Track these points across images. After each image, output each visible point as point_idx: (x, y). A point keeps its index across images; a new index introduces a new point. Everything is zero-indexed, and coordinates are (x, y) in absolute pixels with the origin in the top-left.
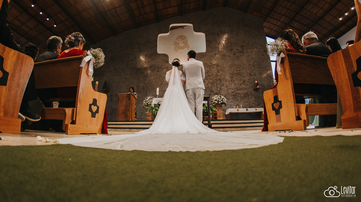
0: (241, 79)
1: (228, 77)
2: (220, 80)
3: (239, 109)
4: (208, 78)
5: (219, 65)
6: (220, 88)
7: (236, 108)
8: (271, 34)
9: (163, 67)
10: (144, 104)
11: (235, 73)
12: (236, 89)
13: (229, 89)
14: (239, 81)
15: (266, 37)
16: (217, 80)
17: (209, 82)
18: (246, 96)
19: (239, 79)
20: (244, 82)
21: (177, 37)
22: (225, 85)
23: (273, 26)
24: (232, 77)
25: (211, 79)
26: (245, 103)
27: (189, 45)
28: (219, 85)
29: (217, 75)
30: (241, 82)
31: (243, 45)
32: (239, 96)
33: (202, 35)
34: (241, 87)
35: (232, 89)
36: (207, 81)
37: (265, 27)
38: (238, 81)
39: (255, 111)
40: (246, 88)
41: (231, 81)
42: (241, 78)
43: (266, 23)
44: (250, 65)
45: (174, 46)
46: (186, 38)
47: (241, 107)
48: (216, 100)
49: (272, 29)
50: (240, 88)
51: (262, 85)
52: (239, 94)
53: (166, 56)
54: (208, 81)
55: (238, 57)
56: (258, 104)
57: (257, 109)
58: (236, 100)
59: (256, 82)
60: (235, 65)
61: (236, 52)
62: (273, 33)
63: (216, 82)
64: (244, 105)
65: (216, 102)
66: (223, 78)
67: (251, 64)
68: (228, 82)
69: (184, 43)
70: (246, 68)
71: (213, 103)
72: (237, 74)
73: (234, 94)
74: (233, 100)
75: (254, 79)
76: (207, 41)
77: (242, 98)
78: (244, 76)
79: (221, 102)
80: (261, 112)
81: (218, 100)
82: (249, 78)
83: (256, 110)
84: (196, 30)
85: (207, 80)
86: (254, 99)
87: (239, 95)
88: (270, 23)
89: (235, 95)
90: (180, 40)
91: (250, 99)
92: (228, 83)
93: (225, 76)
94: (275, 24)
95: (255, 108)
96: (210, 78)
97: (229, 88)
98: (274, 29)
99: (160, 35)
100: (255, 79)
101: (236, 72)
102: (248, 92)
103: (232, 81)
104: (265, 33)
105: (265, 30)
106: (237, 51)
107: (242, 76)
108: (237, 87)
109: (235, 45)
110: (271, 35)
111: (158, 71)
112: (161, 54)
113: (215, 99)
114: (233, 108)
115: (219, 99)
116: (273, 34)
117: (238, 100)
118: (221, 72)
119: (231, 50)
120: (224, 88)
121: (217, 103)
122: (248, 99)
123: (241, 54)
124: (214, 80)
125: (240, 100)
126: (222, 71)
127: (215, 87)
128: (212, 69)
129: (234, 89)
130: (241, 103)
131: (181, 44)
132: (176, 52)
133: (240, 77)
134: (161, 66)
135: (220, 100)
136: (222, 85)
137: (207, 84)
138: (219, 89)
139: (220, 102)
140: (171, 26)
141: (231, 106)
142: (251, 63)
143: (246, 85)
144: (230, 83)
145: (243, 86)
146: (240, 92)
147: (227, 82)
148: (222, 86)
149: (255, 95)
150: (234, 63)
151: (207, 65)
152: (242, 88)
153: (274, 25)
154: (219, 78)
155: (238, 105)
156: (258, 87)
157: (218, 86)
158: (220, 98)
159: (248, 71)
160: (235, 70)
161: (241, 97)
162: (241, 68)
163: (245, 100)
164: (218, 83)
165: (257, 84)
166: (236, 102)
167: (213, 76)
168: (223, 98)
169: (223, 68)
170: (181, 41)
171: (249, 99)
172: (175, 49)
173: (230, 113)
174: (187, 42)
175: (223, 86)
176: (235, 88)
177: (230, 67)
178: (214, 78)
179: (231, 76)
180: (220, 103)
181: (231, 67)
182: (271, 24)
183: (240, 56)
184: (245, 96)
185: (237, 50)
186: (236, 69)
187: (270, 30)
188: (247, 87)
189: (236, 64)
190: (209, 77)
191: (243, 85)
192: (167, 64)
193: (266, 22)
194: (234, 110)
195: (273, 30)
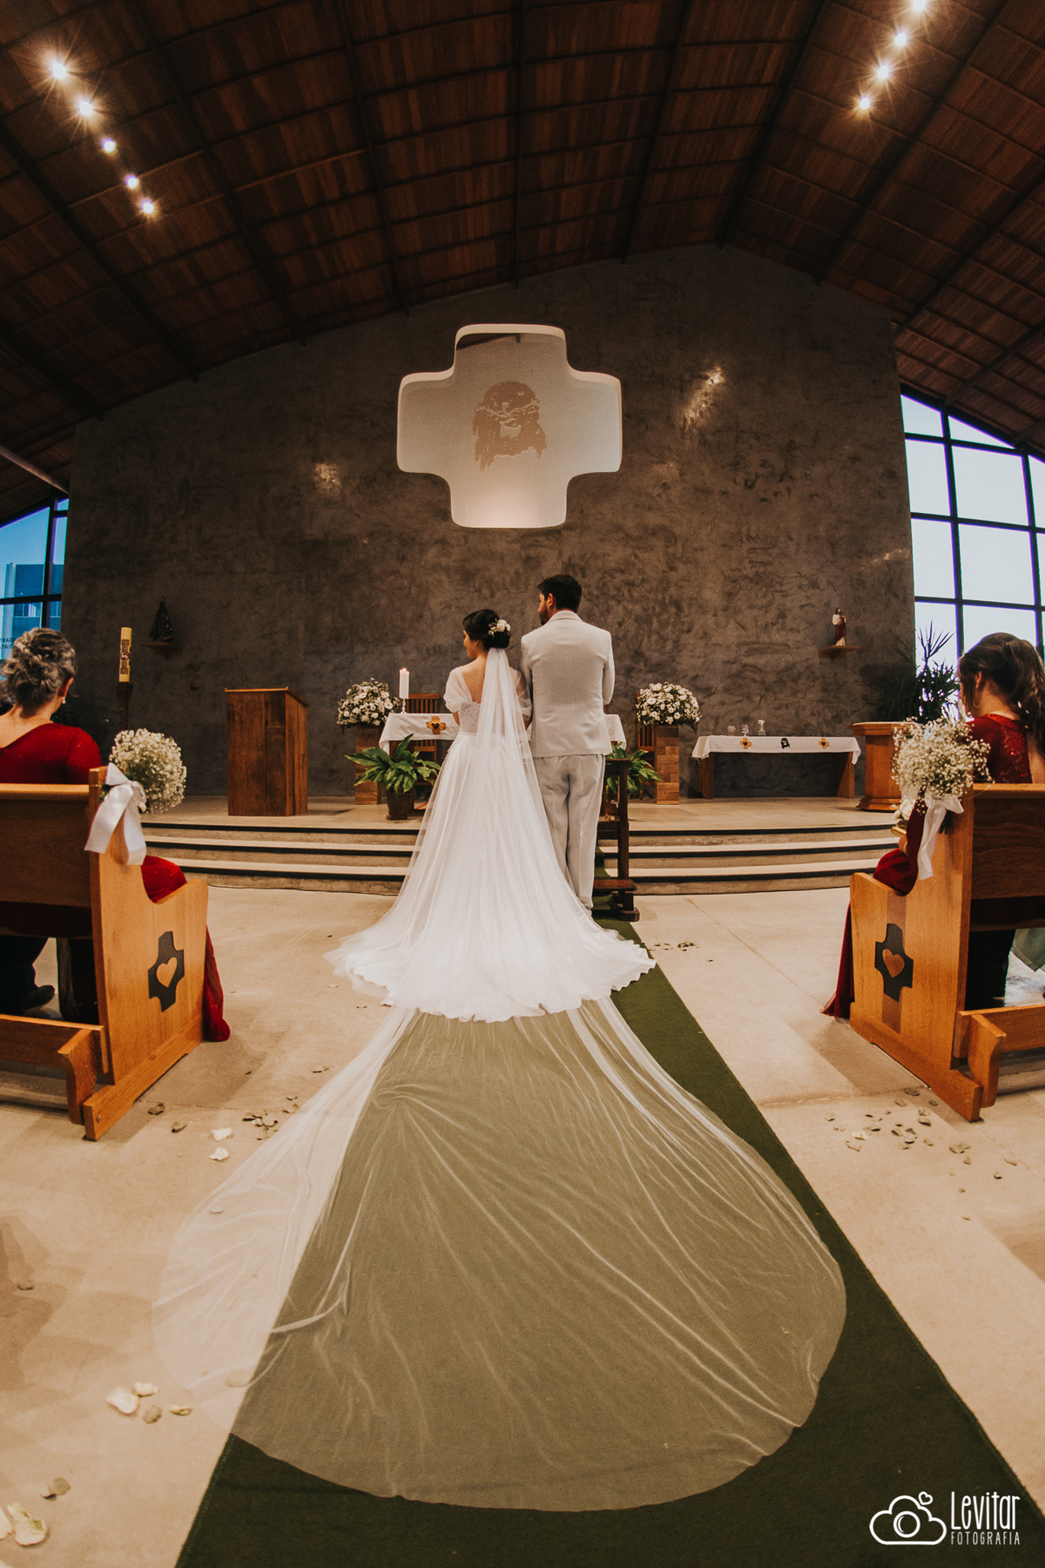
0: (770, 604)
1: (712, 595)
2: (678, 605)
3: (751, 739)
4: (626, 593)
5: (674, 536)
6: (676, 642)
7: (738, 733)
8: (926, 385)
9: (426, 537)
10: (343, 718)
11: (745, 572)
12: (745, 648)
13: (715, 645)
14: (763, 611)
15: (902, 397)
16: (662, 604)
17: (628, 613)
18: (785, 678)
19: (759, 602)
20: (782, 615)
21: (489, 394)
22: (696, 627)
23: (938, 354)
24: (729, 595)
25: (637, 602)
26: (781, 712)
27: (542, 434)
28: (670, 628)
29: (665, 583)
30: (771, 616)
31: (792, 442)
32: (755, 681)
33: (608, 385)
34: (767, 640)
35: (728, 647)
36: (620, 609)
37: (904, 352)
38: (755, 612)
39: (820, 750)
40: (790, 644)
41: (726, 609)
42: (770, 597)
43: (910, 333)
44: (817, 538)
45: (476, 438)
46: (530, 395)
47: (762, 730)
48: (654, 708)
49: (934, 366)
50: (764, 643)
51: (859, 632)
52: (756, 669)
53: (436, 486)
54: (625, 608)
55: (764, 500)
56: (833, 717)
57: (827, 739)
58: (740, 698)
59: (836, 619)
60: (749, 538)
61: (757, 476)
62: (936, 383)
63: (659, 615)
64: (774, 720)
65: (655, 715)
66: (691, 599)
67: (823, 533)
68: (709, 616)
69: (520, 419)
70: (797, 551)
71: (642, 718)
72: (757, 579)
73: (735, 668)
74: (726, 698)
75: (828, 605)
76: (628, 417)
77: (767, 690)
78: (784, 588)
79: (678, 716)
80: (846, 756)
81: (663, 707)
82: (807, 597)
83: (823, 744)
84: (581, 358)
85: (619, 602)
86: (820, 695)
87: (757, 677)
88: (928, 337)
89: (738, 675)
90: (505, 404)
91: (800, 695)
92: (710, 620)
93: (701, 587)
94: (951, 341)
95: (819, 739)
96: (635, 594)
97: (714, 640)
98: (942, 365)
99: (407, 380)
100: (835, 605)
101: (749, 571)
102: (794, 665)
103: (729, 610)
104: (901, 377)
105: (903, 364)
106: (762, 471)
107: (778, 588)
108: (749, 640)
109: (758, 439)
110: (927, 388)
111: (404, 558)
112: (414, 474)
113: (651, 701)
114: (726, 733)
115: (666, 703)
116: (935, 387)
117: (749, 698)
118: (682, 569)
119: (735, 465)
120: (691, 641)
121: (658, 718)
122: (795, 693)
123: (782, 487)
124: (651, 604)
125: (757, 699)
126: (687, 562)
127: (654, 637)
128: (646, 555)
129: (734, 648)
130: (764, 712)
131: (506, 425)
132: (483, 465)
133: (765, 596)
134: (416, 531)
135: (671, 710)
136: (685, 628)
137: (620, 624)
138: (669, 646)
139: (672, 715)
140: (464, 331)
141: (717, 723)
142: (821, 530)
143: (791, 630)
144: (722, 619)
145: (777, 637)
146: (761, 661)
147: (705, 613)
148: (682, 631)
149: (823, 677)
150: (744, 529)
151: (621, 535)
152: (771, 643)
153: (944, 349)
154: (671, 597)
155: (746, 720)
156: (841, 643)
157: (667, 631)
158: (671, 697)
159: (805, 569)
160: (747, 561)
161: (763, 682)
162: (775, 552)
163: (780, 696)
164: (665, 616)
165: (841, 630)
166: (739, 705)
167: (647, 586)
168: (683, 698)
169: (695, 550)
170: (508, 410)
171: (798, 691)
172: (478, 452)
173: (710, 754)
174: (536, 416)
175: (689, 631)
176: (739, 645)
177: (724, 546)
178: (652, 596)
179: (726, 589)
180: (670, 720)
181: (731, 548)
182: (936, 340)
183: (776, 494)
184: (780, 681)
185: (764, 464)
186: (753, 557)
187: (922, 368)
188: (792, 639)
189: (753, 534)
190: (629, 591)
191: (778, 631)
192: (444, 524)
193: (912, 329)
194: (729, 744)
195: (940, 370)
